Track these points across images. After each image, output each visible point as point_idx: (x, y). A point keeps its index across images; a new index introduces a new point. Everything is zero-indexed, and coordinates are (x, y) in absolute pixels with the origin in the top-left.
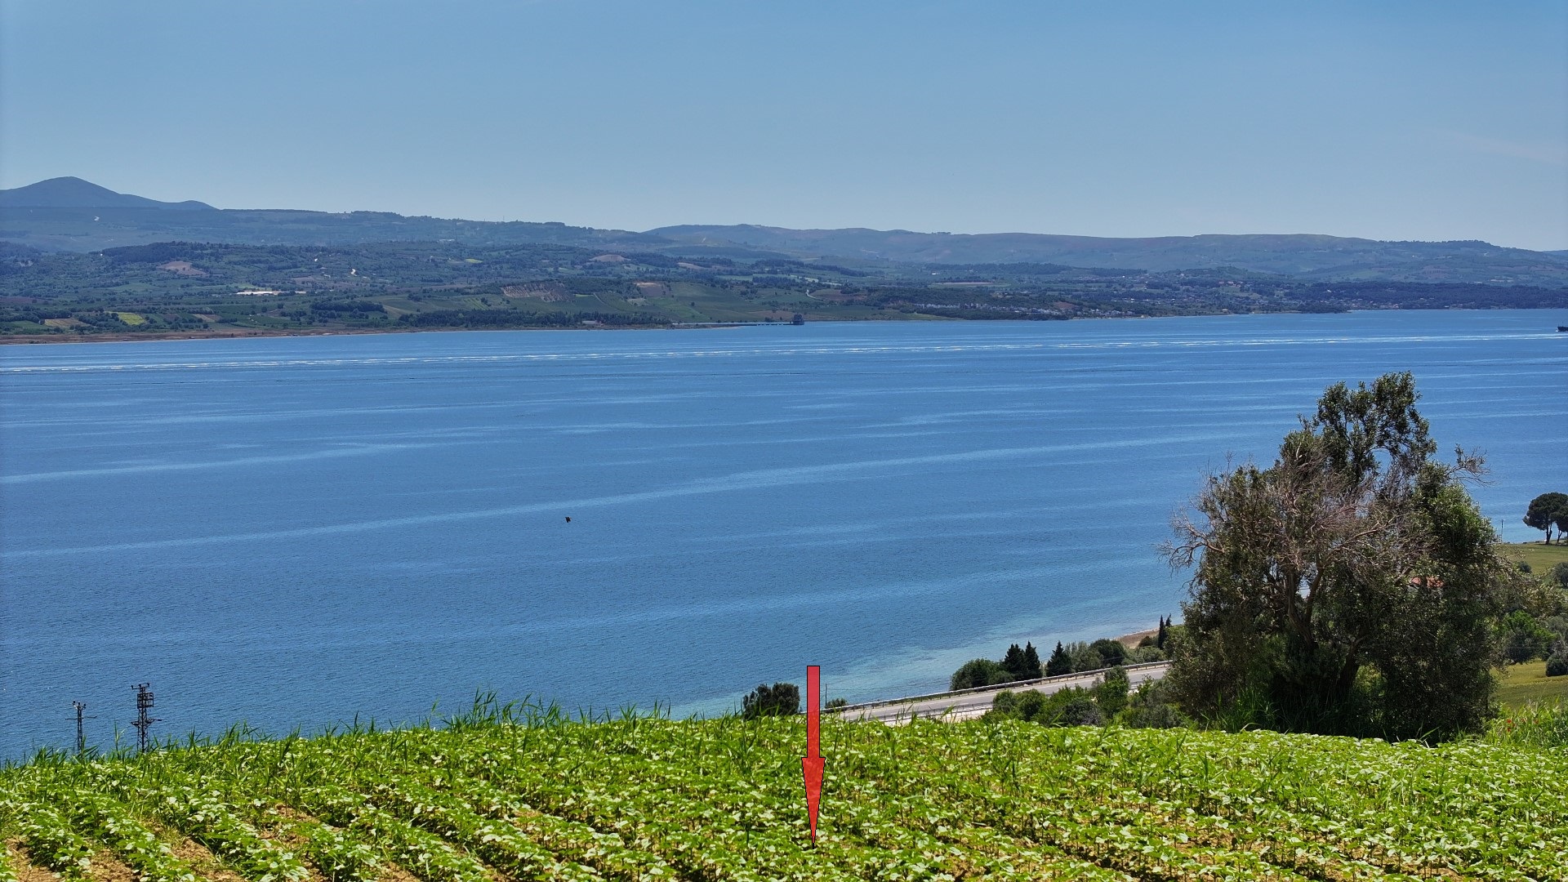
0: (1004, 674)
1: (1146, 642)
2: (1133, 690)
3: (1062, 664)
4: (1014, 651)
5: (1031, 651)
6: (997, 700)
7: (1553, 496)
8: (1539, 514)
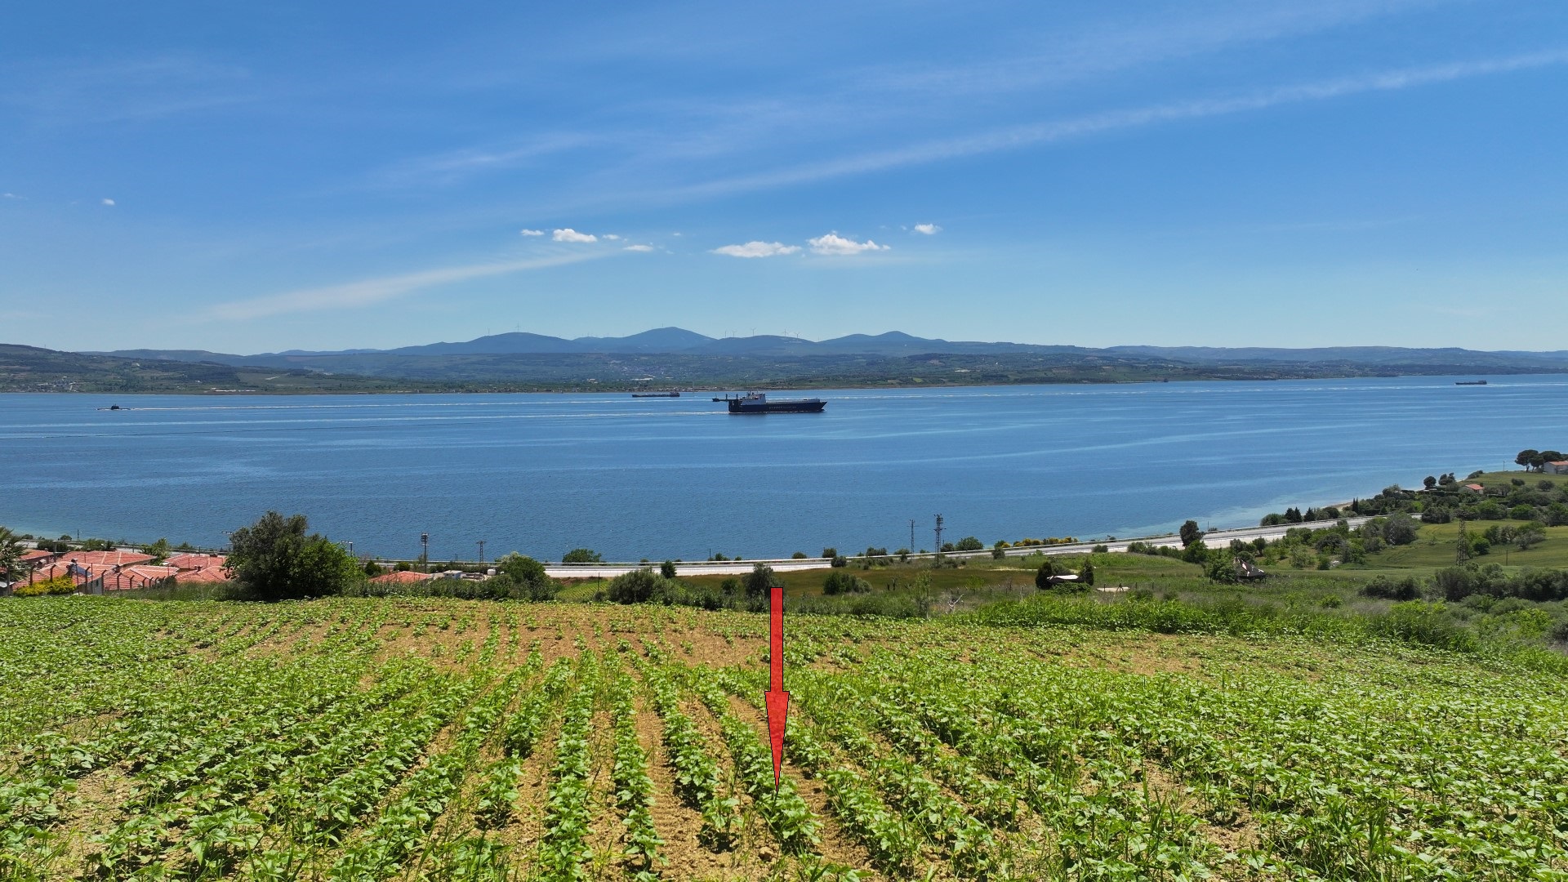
0: (1286, 520)
1: (1347, 509)
2: (1351, 529)
3: (1311, 517)
4: (1290, 511)
5: (1297, 511)
7: (1530, 451)
8: (1523, 458)
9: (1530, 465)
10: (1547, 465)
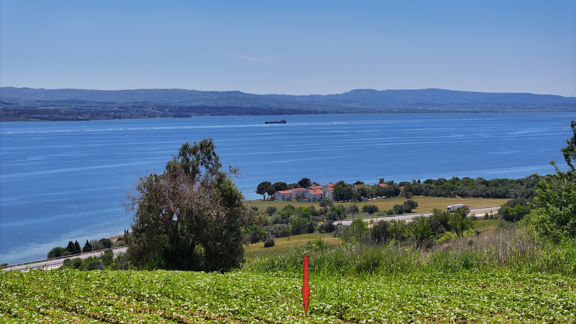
0: (67, 252)
1: (120, 239)
2: (115, 257)
3: (88, 248)
4: (71, 243)
5: (77, 243)
6: (64, 262)
7: (266, 183)
8: (261, 189)
9: (266, 194)
10: (276, 193)
